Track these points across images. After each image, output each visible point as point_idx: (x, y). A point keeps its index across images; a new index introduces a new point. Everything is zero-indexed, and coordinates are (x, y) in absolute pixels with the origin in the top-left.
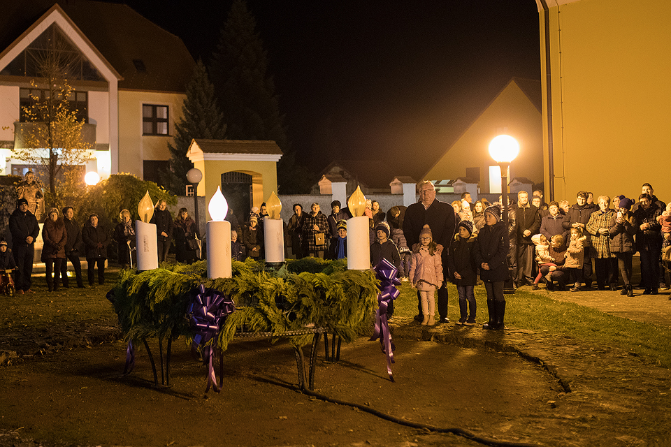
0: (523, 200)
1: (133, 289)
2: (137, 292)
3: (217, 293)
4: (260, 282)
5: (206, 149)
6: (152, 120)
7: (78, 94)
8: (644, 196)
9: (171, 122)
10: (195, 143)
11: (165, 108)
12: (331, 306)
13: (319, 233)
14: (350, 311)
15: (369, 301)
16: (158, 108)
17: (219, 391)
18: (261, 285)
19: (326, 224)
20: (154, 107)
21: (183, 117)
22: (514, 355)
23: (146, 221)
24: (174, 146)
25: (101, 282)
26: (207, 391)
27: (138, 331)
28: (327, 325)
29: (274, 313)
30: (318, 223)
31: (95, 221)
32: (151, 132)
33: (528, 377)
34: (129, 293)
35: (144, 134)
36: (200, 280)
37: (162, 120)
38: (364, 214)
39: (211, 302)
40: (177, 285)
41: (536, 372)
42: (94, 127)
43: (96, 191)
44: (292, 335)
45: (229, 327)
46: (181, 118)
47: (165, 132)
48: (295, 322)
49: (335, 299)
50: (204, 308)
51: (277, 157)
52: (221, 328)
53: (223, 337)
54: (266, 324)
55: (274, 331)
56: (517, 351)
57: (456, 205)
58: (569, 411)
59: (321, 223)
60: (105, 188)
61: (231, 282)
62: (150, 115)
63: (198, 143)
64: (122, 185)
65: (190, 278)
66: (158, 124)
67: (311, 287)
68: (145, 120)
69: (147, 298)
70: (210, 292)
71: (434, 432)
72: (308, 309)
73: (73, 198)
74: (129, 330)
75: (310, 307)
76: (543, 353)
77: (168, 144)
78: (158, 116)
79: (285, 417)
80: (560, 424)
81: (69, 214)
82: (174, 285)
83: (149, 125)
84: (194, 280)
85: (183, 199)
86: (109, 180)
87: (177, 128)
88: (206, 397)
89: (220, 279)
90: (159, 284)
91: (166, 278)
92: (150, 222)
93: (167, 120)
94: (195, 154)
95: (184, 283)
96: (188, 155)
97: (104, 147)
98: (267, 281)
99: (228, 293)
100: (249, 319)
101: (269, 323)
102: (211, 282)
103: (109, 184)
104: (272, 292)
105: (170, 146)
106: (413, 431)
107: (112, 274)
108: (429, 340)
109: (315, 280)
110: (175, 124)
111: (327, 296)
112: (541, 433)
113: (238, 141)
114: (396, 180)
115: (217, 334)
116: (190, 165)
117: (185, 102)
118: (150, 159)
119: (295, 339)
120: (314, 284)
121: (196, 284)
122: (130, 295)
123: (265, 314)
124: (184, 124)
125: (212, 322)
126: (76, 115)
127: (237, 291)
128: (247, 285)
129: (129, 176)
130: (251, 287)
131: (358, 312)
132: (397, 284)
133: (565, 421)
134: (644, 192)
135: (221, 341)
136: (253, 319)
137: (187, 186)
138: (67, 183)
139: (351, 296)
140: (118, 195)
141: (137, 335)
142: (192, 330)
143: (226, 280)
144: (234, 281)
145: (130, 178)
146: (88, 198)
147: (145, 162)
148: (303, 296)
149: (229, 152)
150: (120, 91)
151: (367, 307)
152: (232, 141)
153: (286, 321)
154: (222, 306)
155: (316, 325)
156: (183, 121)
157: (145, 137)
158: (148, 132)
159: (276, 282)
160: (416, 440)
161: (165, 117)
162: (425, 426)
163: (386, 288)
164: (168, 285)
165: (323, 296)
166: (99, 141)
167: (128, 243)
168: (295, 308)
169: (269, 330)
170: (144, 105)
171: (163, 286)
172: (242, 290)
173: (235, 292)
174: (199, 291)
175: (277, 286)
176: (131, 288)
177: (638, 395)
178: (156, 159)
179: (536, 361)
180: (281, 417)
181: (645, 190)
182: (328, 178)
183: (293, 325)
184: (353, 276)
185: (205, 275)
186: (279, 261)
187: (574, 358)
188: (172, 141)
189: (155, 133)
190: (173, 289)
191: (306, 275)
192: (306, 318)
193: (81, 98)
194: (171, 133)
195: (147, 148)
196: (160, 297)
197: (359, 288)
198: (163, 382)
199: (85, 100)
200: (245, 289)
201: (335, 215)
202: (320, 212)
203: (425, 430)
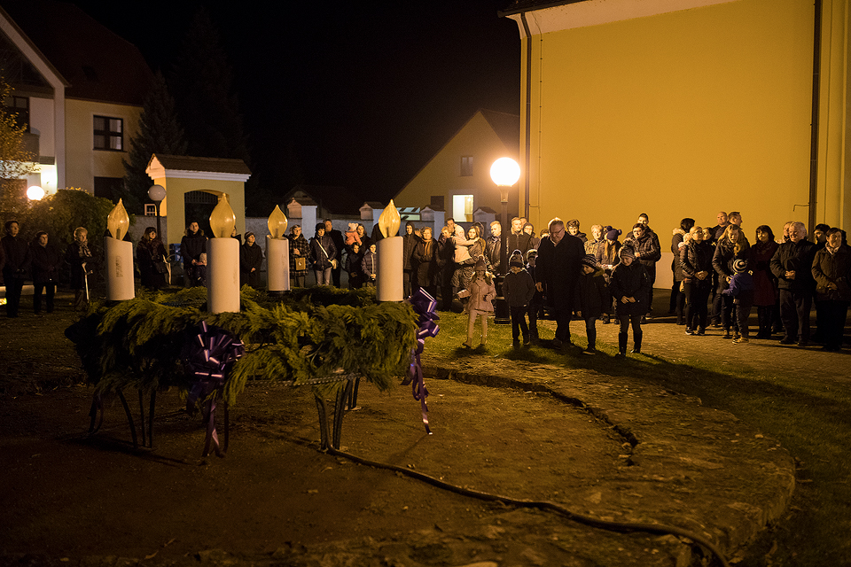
0: (517, 226)
1: (106, 325)
2: (111, 330)
3: (224, 332)
4: (278, 317)
5: (167, 165)
6: (104, 133)
7: (17, 99)
8: (638, 225)
9: (126, 136)
10: (155, 158)
11: (119, 122)
12: (364, 347)
13: (299, 257)
14: (386, 352)
15: (407, 339)
16: (111, 121)
17: (222, 456)
18: (281, 322)
19: (307, 248)
20: (107, 119)
21: (140, 132)
22: (547, 396)
23: (118, 238)
24: (130, 163)
25: (50, 310)
26: (205, 455)
27: (113, 381)
28: (360, 371)
29: (296, 357)
30: (298, 247)
31: (45, 239)
32: (103, 146)
33: (575, 422)
34: (99, 331)
35: (95, 148)
36: (199, 315)
37: (117, 134)
38: (398, 235)
39: (215, 344)
40: (167, 322)
41: (580, 416)
42: (37, 137)
43: (41, 207)
44: (318, 384)
45: (238, 375)
46: (137, 133)
47: (119, 147)
48: (321, 368)
49: (369, 339)
50: (206, 352)
51: (245, 177)
52: (227, 377)
53: (231, 389)
54: (285, 371)
55: (295, 380)
56: (549, 390)
57: (446, 231)
58: (654, 469)
59: (303, 247)
60: (52, 204)
61: (241, 317)
62: (102, 128)
63: (159, 159)
64: (72, 201)
65: (185, 312)
66: (111, 137)
67: (342, 323)
68: (96, 133)
69: (125, 338)
70: (214, 331)
71: (509, 507)
72: (339, 352)
73: (12, 214)
74: (99, 381)
75: (341, 348)
76: (578, 393)
77: (123, 160)
78: (112, 129)
79: (316, 491)
80: (655, 488)
81: (13, 229)
82: (163, 321)
83: (101, 139)
84: (191, 315)
85: (142, 219)
86: (56, 195)
87: (133, 143)
88: (204, 463)
89: (226, 313)
90: (141, 318)
91: (151, 313)
92: (124, 240)
93: (121, 135)
94: (156, 171)
95: (176, 319)
96: (147, 171)
97: (49, 161)
98: (288, 316)
99: (236, 332)
100: (264, 366)
101: (289, 369)
102: (214, 318)
103: (57, 199)
104: (294, 329)
105: (124, 162)
106: (483, 505)
107: (63, 300)
108: (447, 378)
109: (347, 315)
110: (131, 139)
111: (362, 335)
112: (641, 504)
113: (203, 159)
114: (366, 206)
115: (221, 384)
116: (150, 183)
117: (141, 115)
118: (102, 176)
119: (320, 389)
120: (345, 320)
121: (194, 320)
122: (101, 333)
123: (284, 359)
124: (141, 140)
125: (215, 369)
126: (16, 119)
127: (248, 329)
128: (261, 321)
129: (80, 192)
130: (267, 324)
131: (395, 353)
132: (436, 318)
133: (660, 485)
134: (639, 222)
135: (227, 394)
136: (269, 365)
137: (146, 205)
138: (5, 197)
139: (387, 334)
140: (67, 212)
141: (110, 386)
142: (187, 380)
143: (234, 315)
144: (244, 316)
145: (81, 194)
146: (31, 215)
147: (96, 179)
148: (334, 335)
149: (194, 170)
150: (67, 100)
151: (405, 347)
152: (196, 158)
153: (309, 366)
154: (230, 350)
155: (346, 370)
156: (139, 136)
157: (97, 152)
158: (100, 146)
159: (298, 317)
160: (499, 522)
161: (119, 131)
162: (498, 498)
163: (424, 323)
164: (155, 321)
165: (358, 335)
166: (42, 153)
167: (84, 265)
168: (322, 350)
169: (289, 378)
170: (95, 116)
171: (147, 323)
172: (255, 328)
173: (246, 329)
174: (200, 330)
175: (300, 323)
176: (102, 326)
177: (710, 444)
178: (108, 176)
179: (576, 403)
180: (310, 491)
181: (641, 220)
182: (297, 201)
183: (319, 371)
184: (390, 310)
185: (206, 307)
186: (283, 289)
187: (612, 397)
188: (126, 157)
189: (107, 147)
190: (161, 327)
191: (335, 308)
192: (335, 363)
193: (21, 104)
194: (126, 149)
195: (98, 164)
196: (143, 336)
197: (396, 324)
198: (144, 442)
199: (25, 107)
200: (258, 327)
201: (319, 239)
202: (301, 235)
203: (498, 503)
